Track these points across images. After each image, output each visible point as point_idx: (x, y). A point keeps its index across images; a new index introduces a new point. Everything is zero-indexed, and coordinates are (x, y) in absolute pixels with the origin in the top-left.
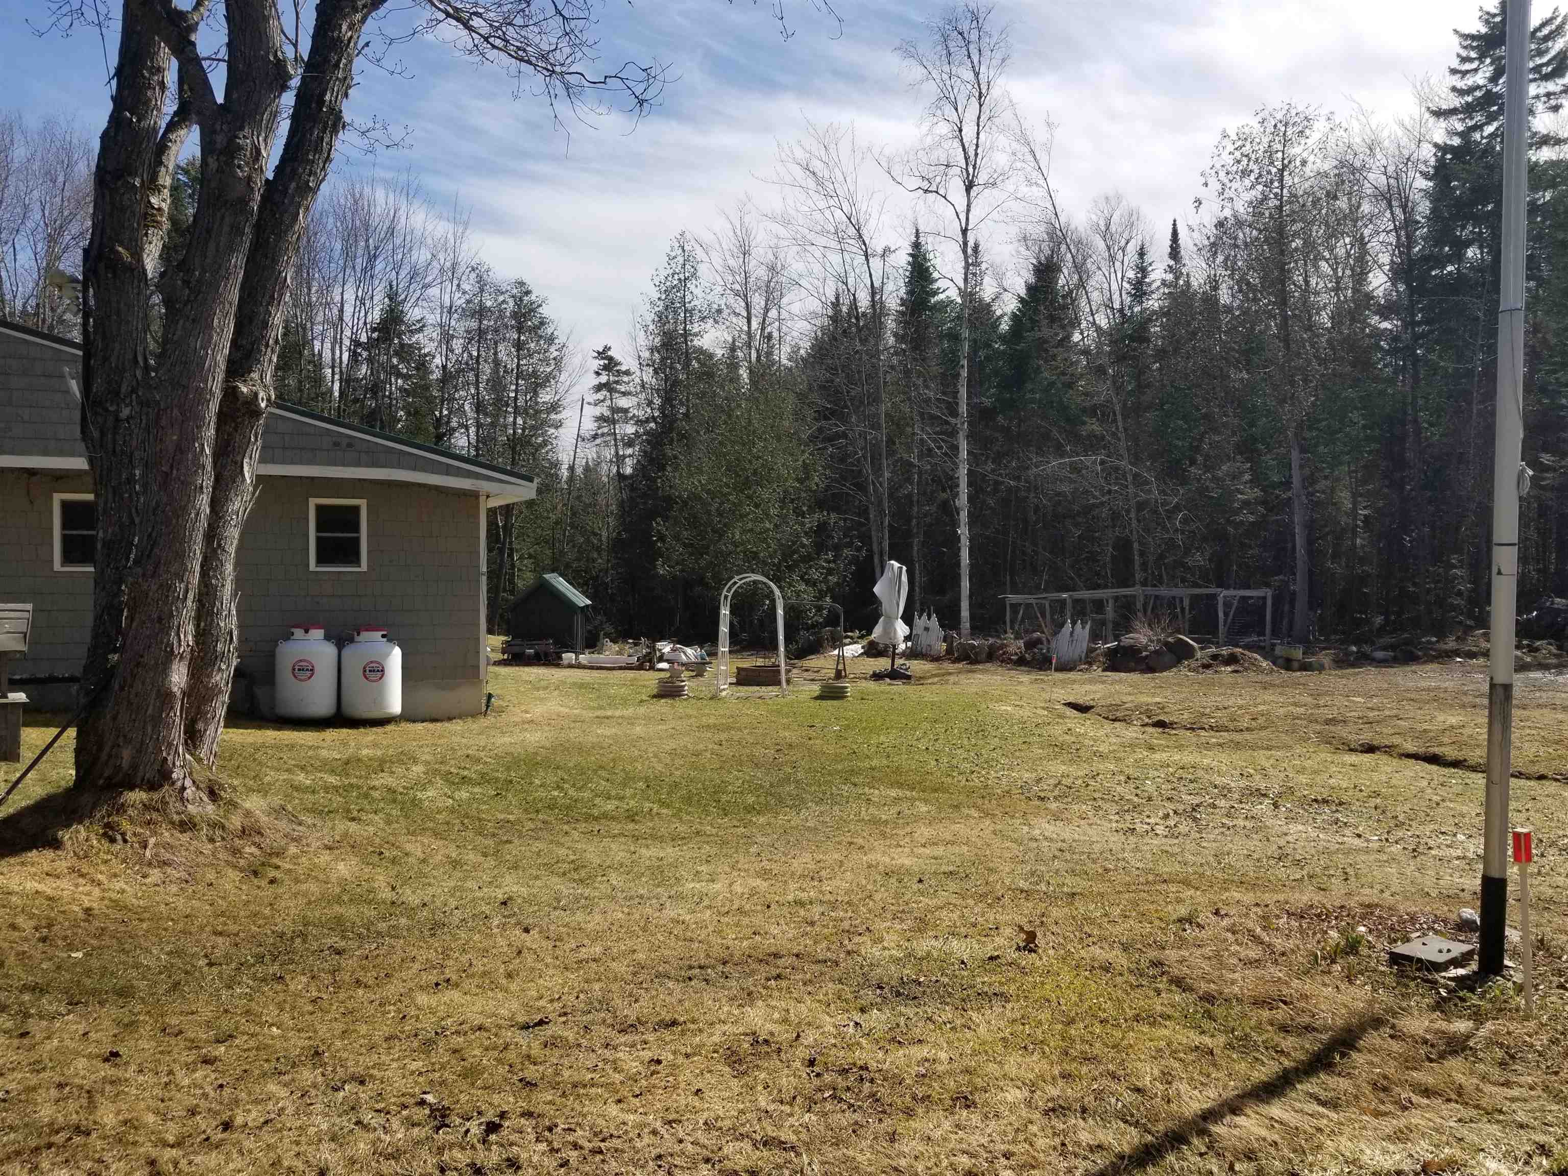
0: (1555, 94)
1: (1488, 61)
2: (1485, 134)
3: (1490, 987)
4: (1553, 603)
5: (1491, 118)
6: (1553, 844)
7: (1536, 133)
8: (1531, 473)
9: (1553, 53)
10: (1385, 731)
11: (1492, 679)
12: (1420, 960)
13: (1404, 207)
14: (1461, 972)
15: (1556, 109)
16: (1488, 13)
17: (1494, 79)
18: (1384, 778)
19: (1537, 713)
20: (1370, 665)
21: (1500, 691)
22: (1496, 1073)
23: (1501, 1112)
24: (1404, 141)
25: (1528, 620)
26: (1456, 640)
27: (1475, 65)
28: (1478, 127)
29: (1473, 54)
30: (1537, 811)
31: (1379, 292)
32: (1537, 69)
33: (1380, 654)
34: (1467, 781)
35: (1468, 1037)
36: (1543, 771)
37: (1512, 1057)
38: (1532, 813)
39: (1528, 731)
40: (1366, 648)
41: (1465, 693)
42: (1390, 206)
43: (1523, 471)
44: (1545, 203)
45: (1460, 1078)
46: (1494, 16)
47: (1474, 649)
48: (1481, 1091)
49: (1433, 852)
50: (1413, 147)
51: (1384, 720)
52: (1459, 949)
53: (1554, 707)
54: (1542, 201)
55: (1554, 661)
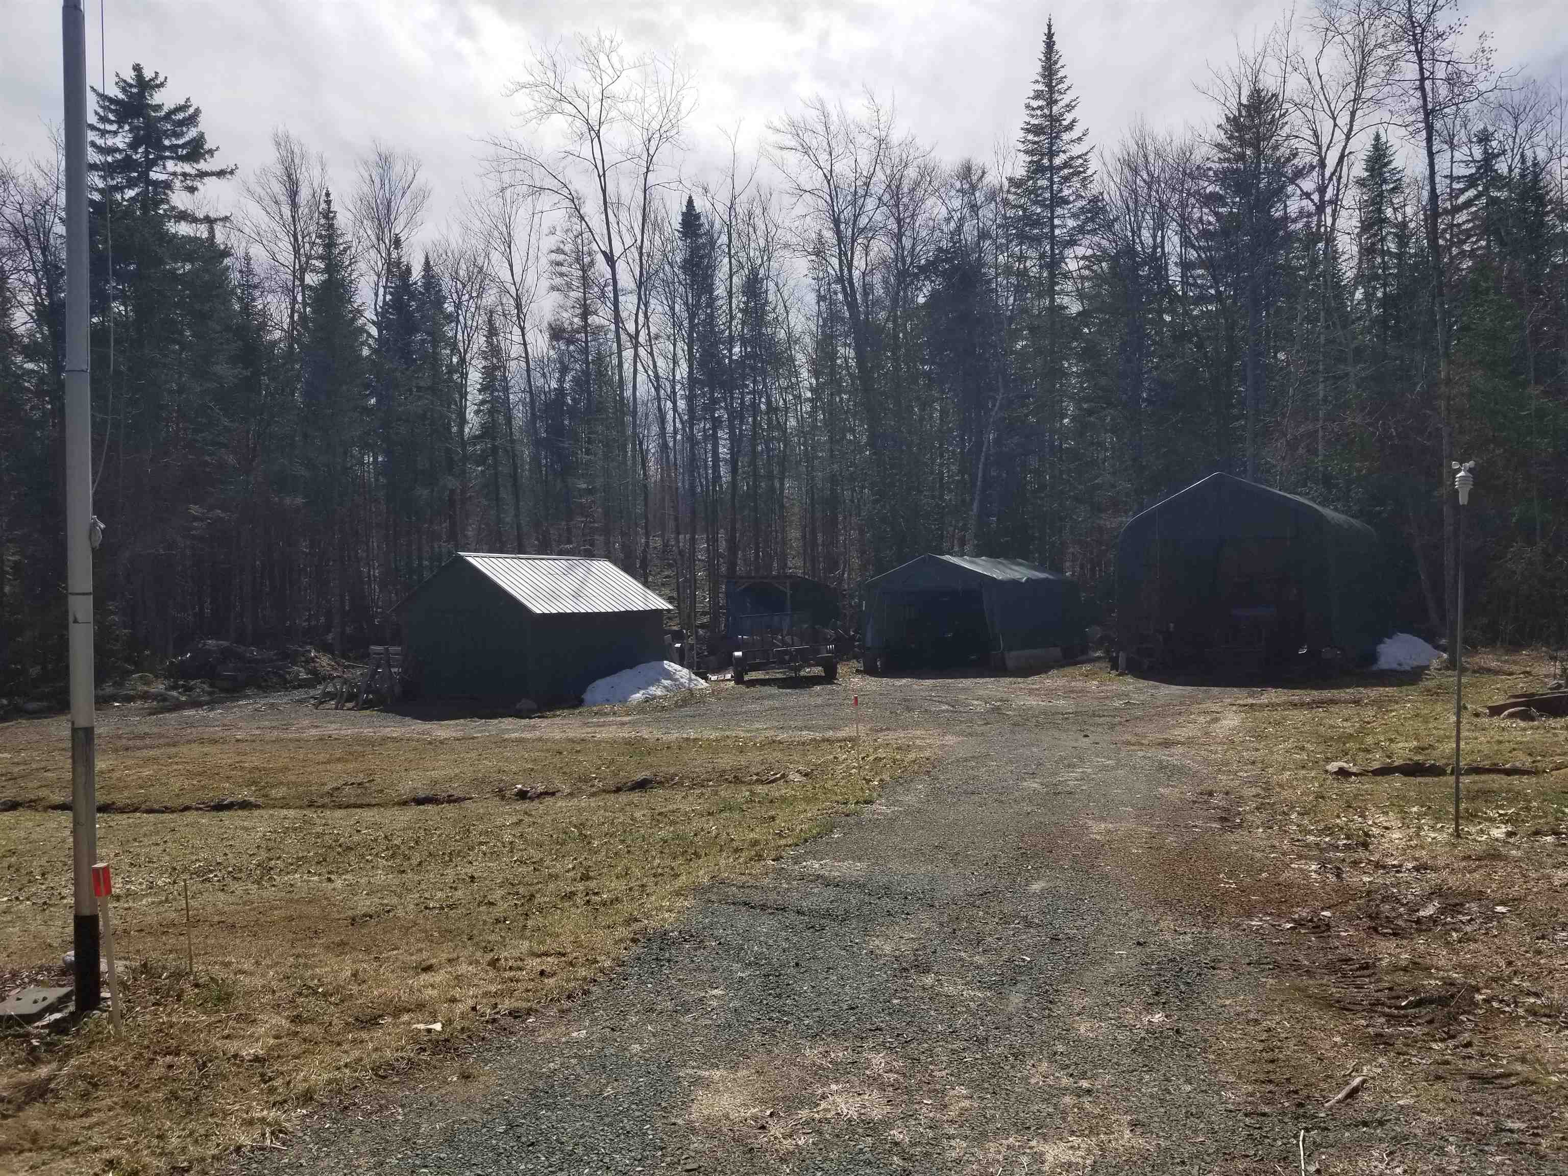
0: (190, 175)
1: (127, 127)
2: (127, 197)
3: (85, 1024)
4: (205, 644)
5: (131, 184)
6: (185, 869)
7: (174, 208)
8: (102, 526)
9: (187, 138)
10: (30, 785)
11: (73, 723)
12: (10, 1017)
13: (44, 249)
14: (57, 1016)
15: (192, 190)
16: (125, 81)
17: (133, 146)
18: (22, 834)
19: (184, 749)
20: (21, 717)
21: (81, 734)
22: (76, 1107)
23: (76, 1143)
24: (41, 183)
25: (182, 661)
26: (113, 685)
27: (114, 127)
28: (119, 188)
29: (111, 117)
30: (175, 841)
31: (21, 330)
32: (174, 148)
33: (33, 706)
34: (111, 824)
35: (50, 1079)
36: (187, 803)
37: (95, 1086)
38: (169, 844)
39: (175, 767)
40: (18, 700)
41: (120, 737)
42: (28, 246)
43: (95, 524)
44: (184, 274)
45: (35, 1124)
46: (131, 86)
47: (132, 693)
48: (58, 1130)
49: (65, 901)
50: (51, 192)
51: (30, 774)
52: (54, 994)
53: (201, 741)
54: (181, 272)
55: (205, 698)
